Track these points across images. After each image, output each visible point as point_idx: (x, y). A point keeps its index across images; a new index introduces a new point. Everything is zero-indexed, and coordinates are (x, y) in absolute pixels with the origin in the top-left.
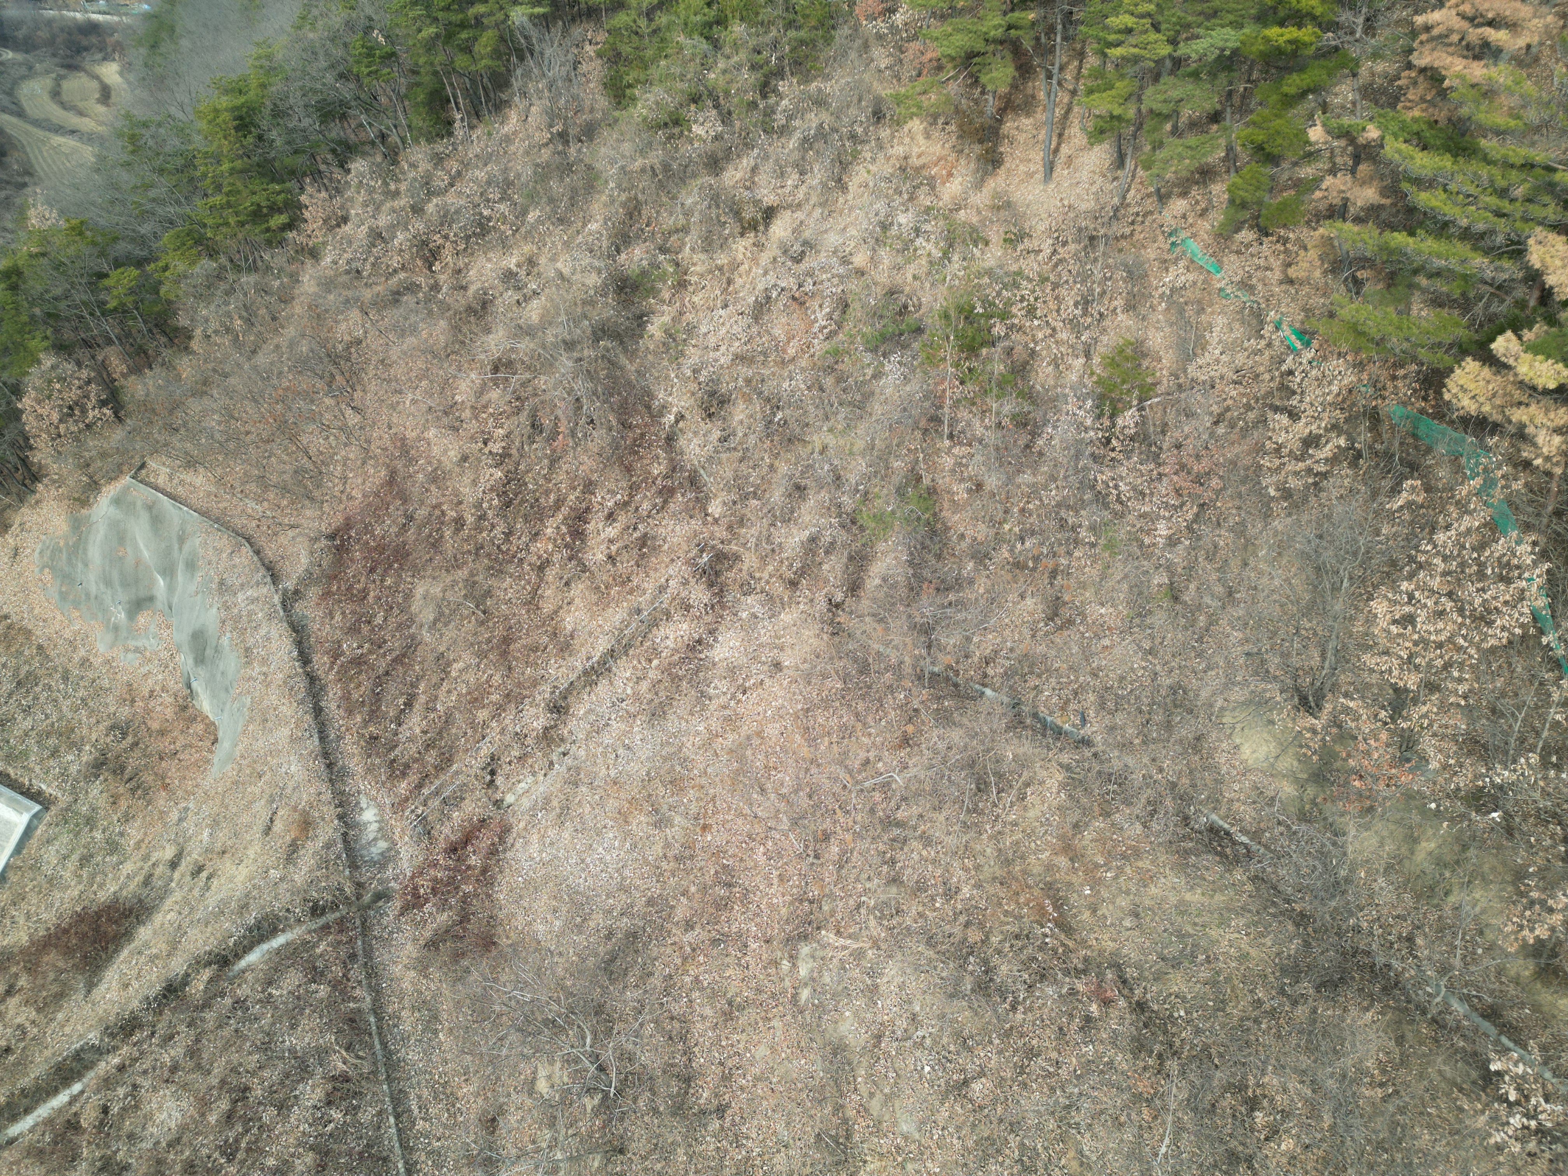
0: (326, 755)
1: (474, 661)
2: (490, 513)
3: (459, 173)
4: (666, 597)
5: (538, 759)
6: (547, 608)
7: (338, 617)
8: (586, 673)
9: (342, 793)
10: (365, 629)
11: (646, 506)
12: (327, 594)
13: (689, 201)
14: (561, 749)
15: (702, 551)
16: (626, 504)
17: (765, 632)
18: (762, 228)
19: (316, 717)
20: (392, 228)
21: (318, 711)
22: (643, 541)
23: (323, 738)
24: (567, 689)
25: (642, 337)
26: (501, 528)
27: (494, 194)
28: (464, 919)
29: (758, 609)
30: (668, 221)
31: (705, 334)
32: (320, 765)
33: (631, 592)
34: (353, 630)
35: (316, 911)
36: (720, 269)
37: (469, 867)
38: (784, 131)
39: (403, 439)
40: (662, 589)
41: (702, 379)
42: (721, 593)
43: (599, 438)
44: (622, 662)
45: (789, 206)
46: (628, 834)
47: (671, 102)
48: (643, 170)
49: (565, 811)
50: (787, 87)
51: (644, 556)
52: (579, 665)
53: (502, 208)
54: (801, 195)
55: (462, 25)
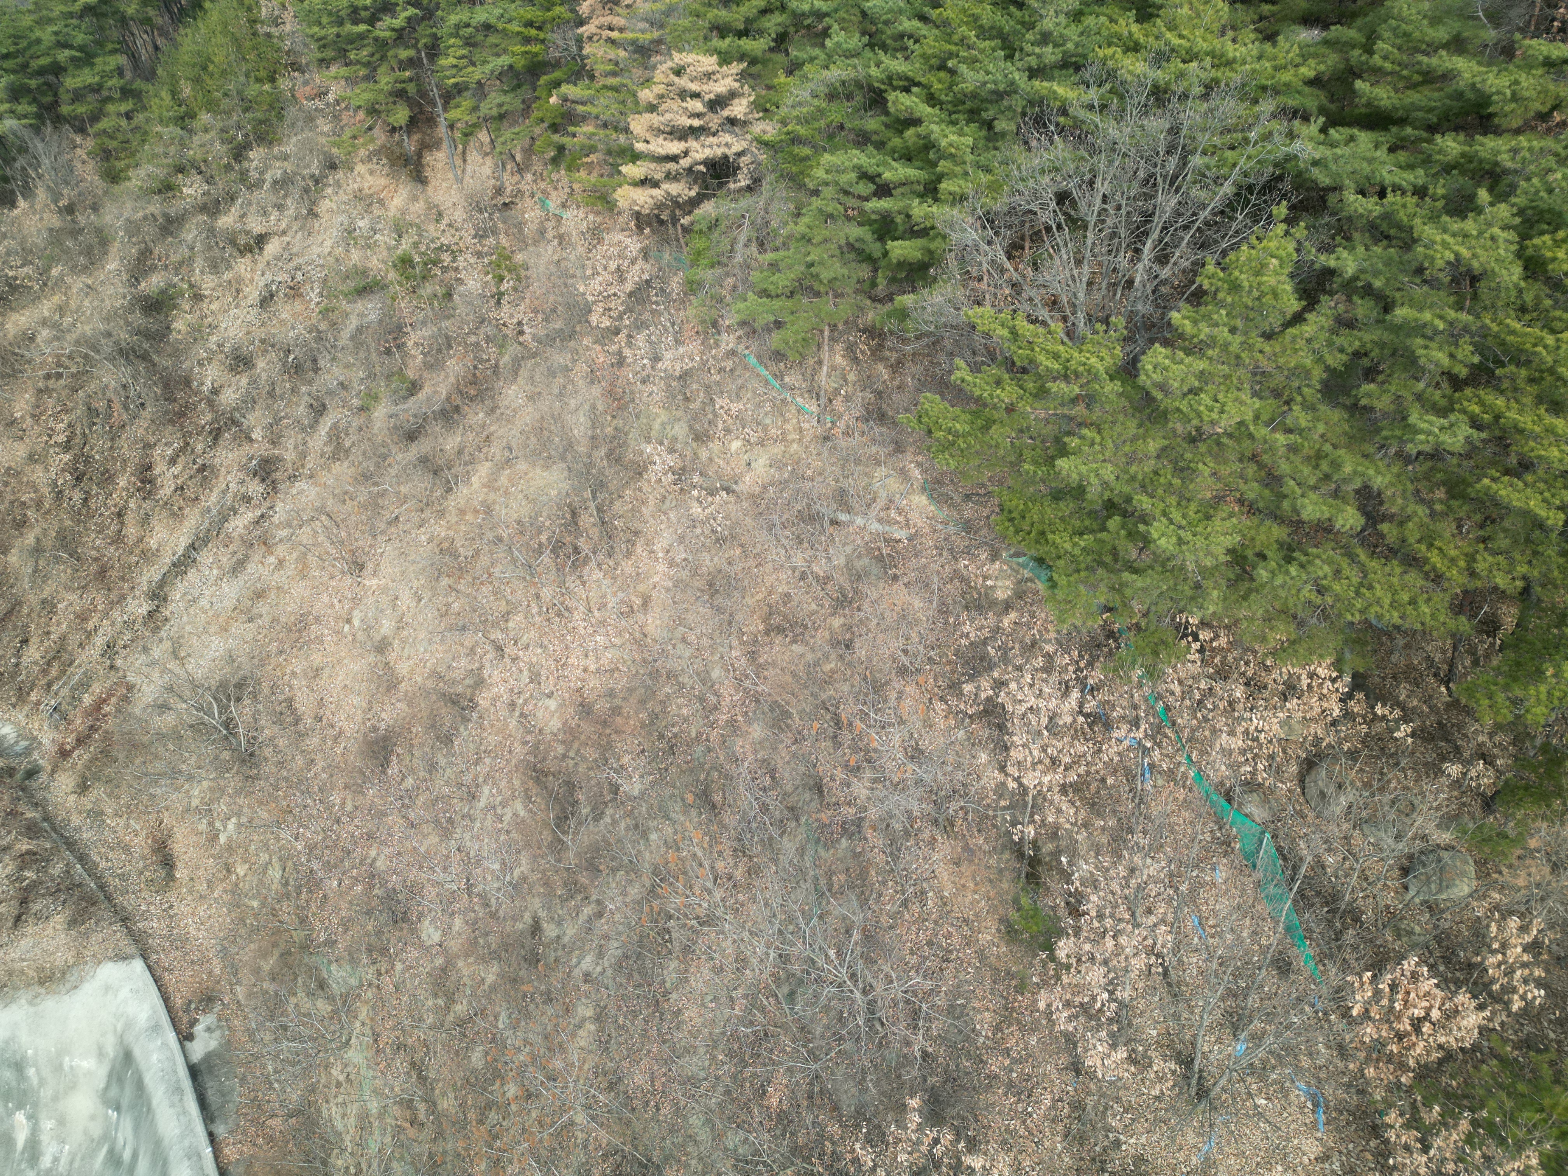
1: (78, 595)
2: (66, 489)
4: (229, 497)
5: (149, 638)
6: (132, 540)
8: (174, 565)
11: (200, 446)
13: (190, 236)
15: (251, 460)
16: (183, 449)
18: (256, 249)
22: (203, 470)
24: (161, 581)
25: (170, 333)
30: (176, 255)
36: (229, 283)
40: (225, 492)
41: (227, 351)
42: (273, 483)
43: (150, 407)
44: (204, 552)
45: (276, 234)
47: (161, 173)
50: (256, 155)
51: (205, 478)
52: (168, 561)
53: (25, 269)
54: (283, 225)
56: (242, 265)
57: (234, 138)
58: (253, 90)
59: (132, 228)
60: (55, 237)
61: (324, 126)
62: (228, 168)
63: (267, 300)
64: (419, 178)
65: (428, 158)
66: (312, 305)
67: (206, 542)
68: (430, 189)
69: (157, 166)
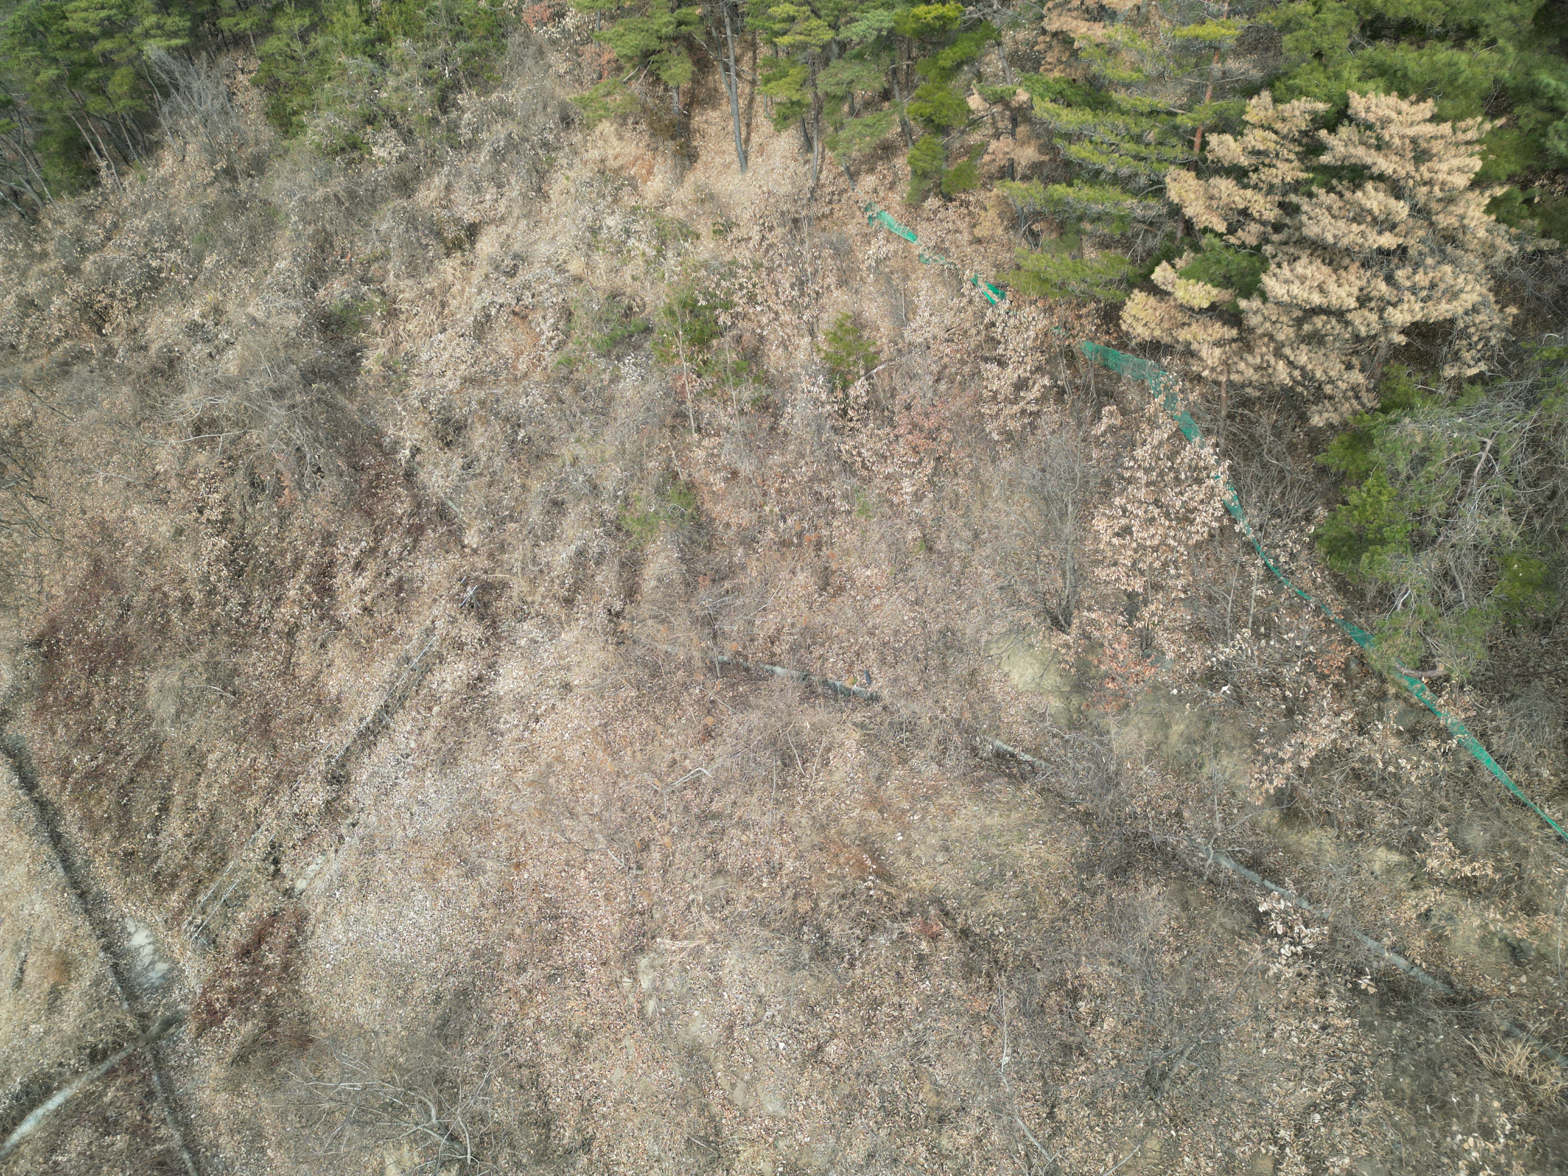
0: (75, 884)
1: (234, 747)
2: (221, 586)
3: (115, 225)
4: (435, 639)
5: (325, 836)
6: (305, 675)
7: (61, 731)
8: (361, 735)
9: (104, 921)
10: (96, 738)
11: (395, 548)
12: (42, 709)
13: (384, 227)
14: (350, 821)
15: (465, 585)
16: (373, 550)
17: (547, 656)
18: (467, 246)
19: (55, 846)
20: (46, 293)
21: (56, 839)
22: (399, 587)
23: (68, 866)
24: (343, 757)
25: (359, 374)
26: (235, 601)
27: (160, 243)
28: (272, 1022)
29: (537, 634)
30: (365, 250)
31: (427, 362)
32: (70, 896)
33: (396, 641)
34: (82, 741)
35: (96, 1056)
36: (431, 292)
37: (267, 968)
38: (472, 145)
39: (103, 522)
40: (429, 632)
41: (432, 408)
42: (494, 625)
43: (331, 486)
44: (400, 716)
45: (493, 221)
46: (440, 890)
47: (344, 126)
48: (326, 200)
49: (365, 883)
50: (467, 100)
51: (402, 600)
52: (352, 727)
53: (172, 256)
54: (502, 209)
55: (89, 64)
56: (449, 267)
57: (441, 76)
59: (311, 210)
60: (212, 213)
62: (433, 121)
63: (482, 329)
64: (685, 153)
67: (402, 702)
68: (699, 165)
69: (339, 114)
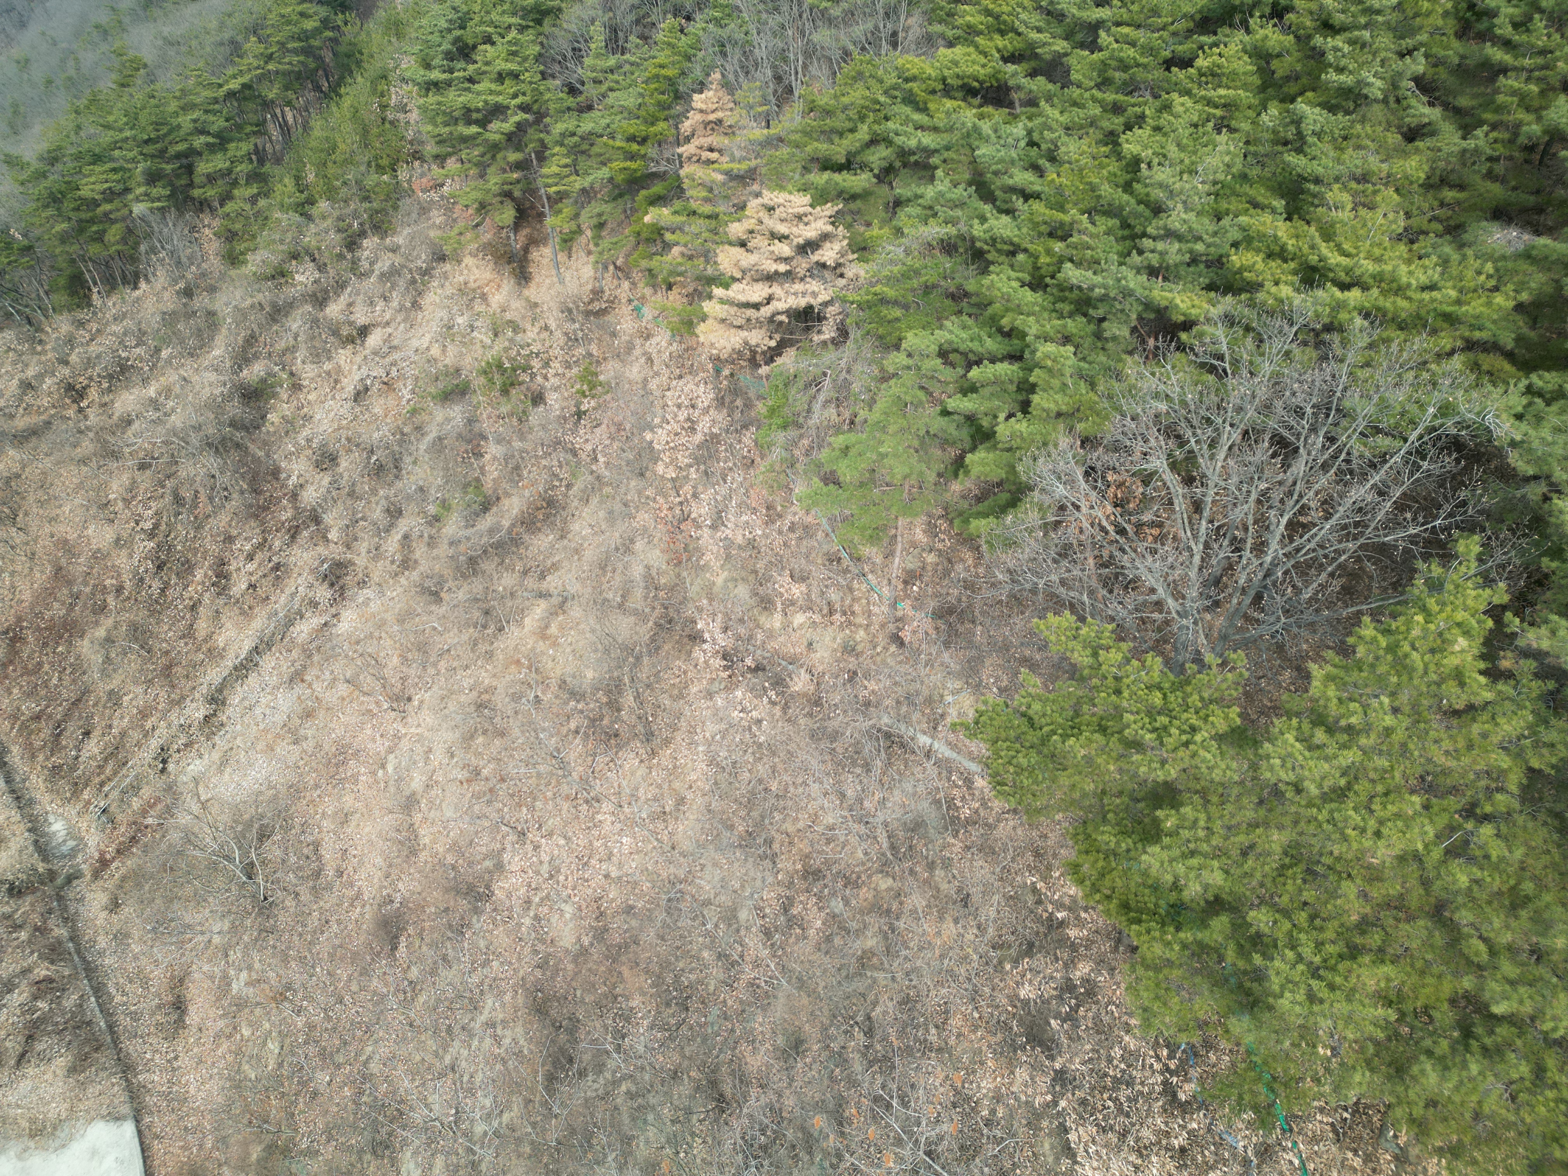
0: (12, 792)
1: (143, 689)
2: (147, 576)
3: (98, 331)
4: (297, 601)
5: (203, 743)
6: (202, 636)
8: (236, 669)
9: (31, 815)
10: (42, 691)
11: (277, 543)
13: (295, 326)
14: (222, 732)
15: (323, 563)
16: (261, 545)
18: (358, 341)
20: (40, 377)
23: (9, 781)
24: (221, 684)
25: (264, 425)
27: (131, 341)
29: (371, 595)
30: (281, 345)
32: (7, 799)
34: (31, 695)
35: (13, 890)
36: (328, 373)
38: (369, 273)
40: (293, 595)
41: (314, 446)
42: (341, 590)
44: (267, 656)
45: (380, 325)
46: (275, 755)
47: (275, 259)
50: (369, 243)
51: (278, 578)
52: (230, 664)
53: (138, 350)
54: (388, 316)
55: (92, 221)
56: (343, 356)
57: (350, 226)
58: (372, 179)
59: (241, 314)
60: (170, 319)
61: (437, 217)
62: (341, 257)
63: (360, 395)
64: (523, 276)
65: (534, 255)
66: (404, 403)
67: (269, 646)
68: (533, 284)
69: (273, 252)
